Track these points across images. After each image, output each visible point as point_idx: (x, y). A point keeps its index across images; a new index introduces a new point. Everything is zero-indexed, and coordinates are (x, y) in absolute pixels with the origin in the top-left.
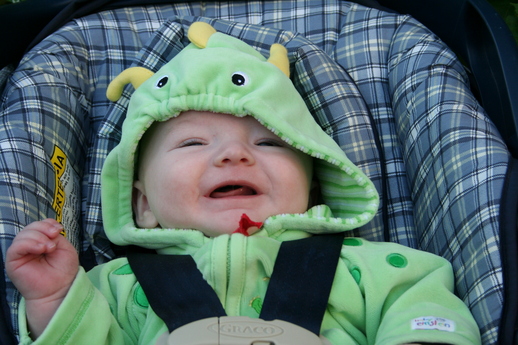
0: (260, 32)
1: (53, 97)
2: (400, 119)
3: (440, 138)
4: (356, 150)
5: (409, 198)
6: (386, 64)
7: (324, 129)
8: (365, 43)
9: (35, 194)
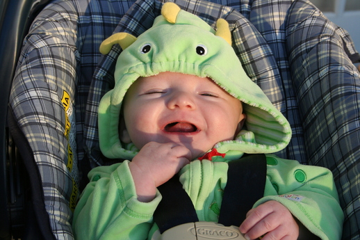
0: (208, 7)
1: (60, 54)
2: (297, 71)
3: (330, 90)
4: (272, 93)
5: (301, 125)
6: (285, 30)
7: (251, 78)
8: (270, 14)
9: (55, 129)
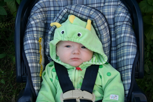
0: (86, 11)
1: (39, 26)
2: (116, 30)
3: (123, 43)
4: (105, 41)
8: (110, 9)
9: (36, 53)
